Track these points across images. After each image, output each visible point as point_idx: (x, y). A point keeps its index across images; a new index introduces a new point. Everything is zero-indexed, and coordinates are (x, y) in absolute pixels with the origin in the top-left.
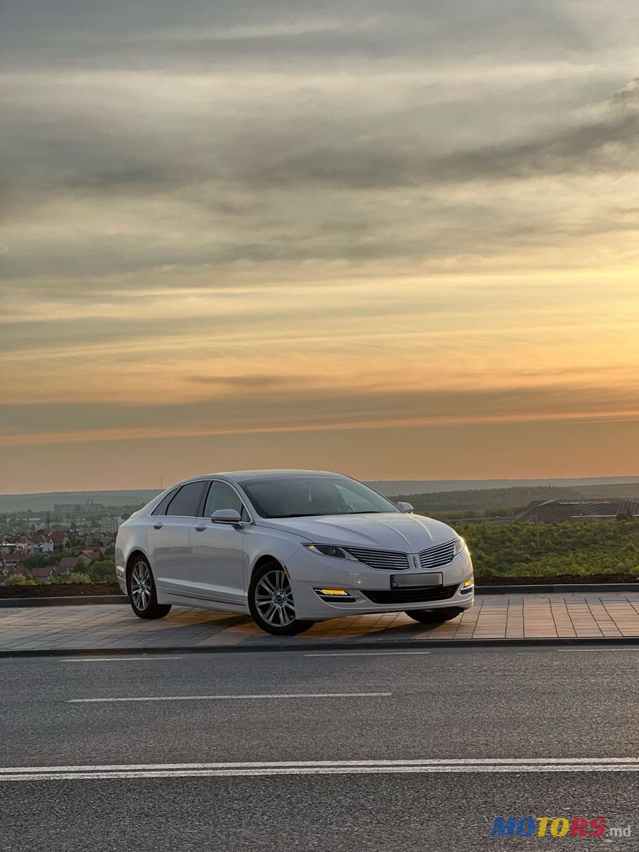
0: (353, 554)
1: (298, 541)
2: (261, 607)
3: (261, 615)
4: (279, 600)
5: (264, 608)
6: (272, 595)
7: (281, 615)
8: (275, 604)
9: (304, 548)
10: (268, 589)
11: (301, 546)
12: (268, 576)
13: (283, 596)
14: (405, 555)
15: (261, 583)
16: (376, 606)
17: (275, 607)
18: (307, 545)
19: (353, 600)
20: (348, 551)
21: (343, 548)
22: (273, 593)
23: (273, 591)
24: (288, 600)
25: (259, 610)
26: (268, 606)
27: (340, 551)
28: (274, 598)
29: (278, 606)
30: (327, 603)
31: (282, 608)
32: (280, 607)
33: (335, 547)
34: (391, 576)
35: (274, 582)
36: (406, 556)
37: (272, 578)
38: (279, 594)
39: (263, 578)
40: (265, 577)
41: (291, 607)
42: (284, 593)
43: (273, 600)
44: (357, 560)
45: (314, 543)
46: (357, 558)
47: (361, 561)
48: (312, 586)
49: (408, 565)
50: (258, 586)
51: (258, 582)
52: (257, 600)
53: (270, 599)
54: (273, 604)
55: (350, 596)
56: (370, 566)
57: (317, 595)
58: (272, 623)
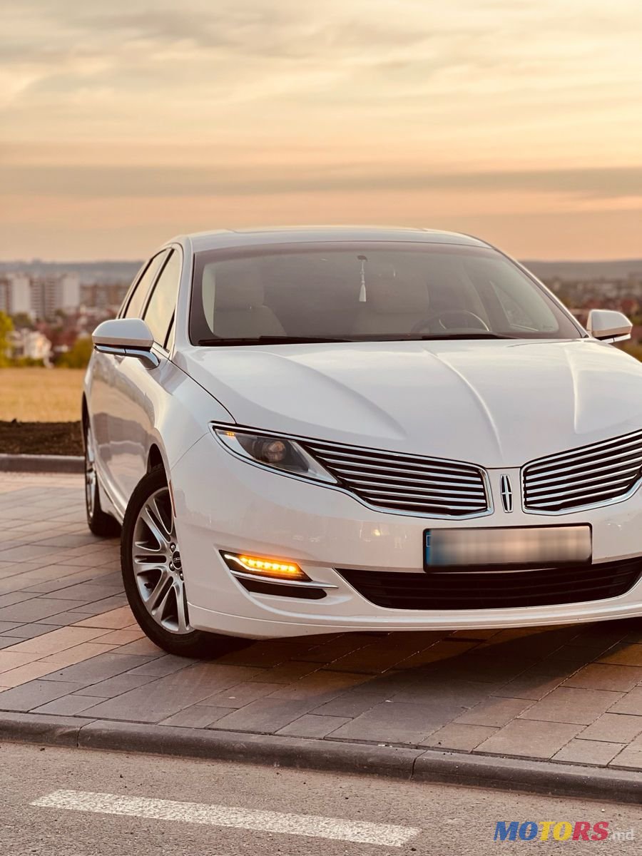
0: (324, 464)
2: (144, 574)
4: (178, 564)
5: (152, 578)
6: (164, 549)
7: (181, 604)
8: (171, 574)
10: (157, 533)
11: (208, 428)
12: (157, 499)
14: (477, 472)
15: (144, 514)
16: (376, 615)
17: (171, 579)
18: (219, 428)
19: (318, 593)
20: (313, 454)
21: (302, 444)
22: (166, 542)
23: (167, 538)
25: (141, 582)
26: (158, 574)
27: (293, 451)
28: (169, 555)
29: (177, 581)
30: (254, 597)
32: (181, 584)
34: (426, 532)
36: (479, 475)
39: (148, 502)
43: (168, 562)
44: (335, 482)
45: (236, 425)
46: (334, 474)
47: (343, 485)
48: (217, 546)
49: (483, 501)
50: (139, 516)
51: (142, 506)
52: (138, 557)
53: (163, 560)
54: (165, 573)
55: (310, 580)
56: (364, 499)
57: (230, 572)
58: (162, 619)
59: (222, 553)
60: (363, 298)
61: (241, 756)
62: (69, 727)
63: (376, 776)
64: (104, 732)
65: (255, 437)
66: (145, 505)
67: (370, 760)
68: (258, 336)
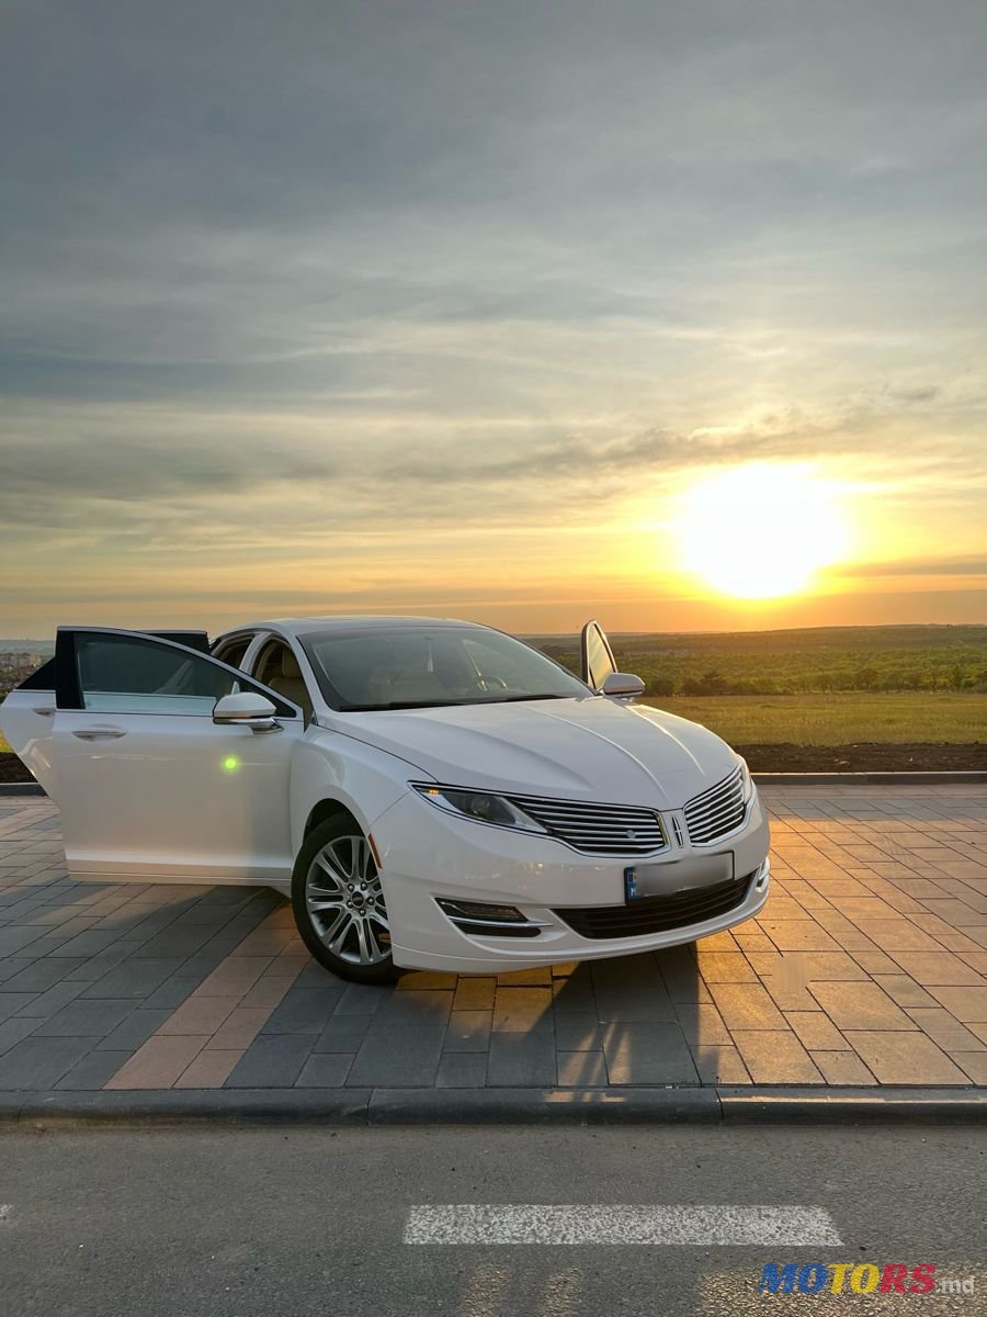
0: (533, 816)
1: (401, 776)
2: (322, 914)
3: (321, 933)
4: (358, 901)
5: (328, 917)
6: (342, 890)
7: (361, 937)
8: (349, 911)
9: (414, 794)
10: (334, 876)
11: (408, 788)
12: (336, 847)
13: (366, 894)
14: (653, 814)
15: (320, 860)
16: (585, 946)
17: (349, 916)
18: (420, 787)
19: (534, 932)
20: (521, 807)
21: (508, 798)
22: (344, 884)
23: (345, 879)
24: (377, 904)
25: (315, 921)
26: (335, 912)
27: (502, 806)
28: (347, 895)
29: (356, 917)
30: (472, 939)
31: (365, 920)
32: (360, 919)
33: (489, 797)
34: (626, 869)
35: (347, 861)
36: (654, 817)
37: (344, 851)
38: (357, 888)
39: (324, 849)
40: (329, 848)
41: (382, 921)
42: (370, 886)
43: (345, 900)
44: (546, 831)
45: (438, 784)
46: (544, 824)
47: (553, 833)
48: (433, 894)
49: (661, 839)
50: (314, 861)
51: (316, 854)
52: (310, 897)
53: (340, 898)
54: (344, 910)
55: (525, 920)
56: (576, 847)
57: (447, 918)
58: (341, 951)
59: (438, 900)
60: (431, 668)
61: (546, 1118)
62: (355, 1105)
63: (687, 1125)
64: (395, 1107)
65: (465, 795)
66: (322, 851)
67: (679, 1110)
68: (388, 702)
